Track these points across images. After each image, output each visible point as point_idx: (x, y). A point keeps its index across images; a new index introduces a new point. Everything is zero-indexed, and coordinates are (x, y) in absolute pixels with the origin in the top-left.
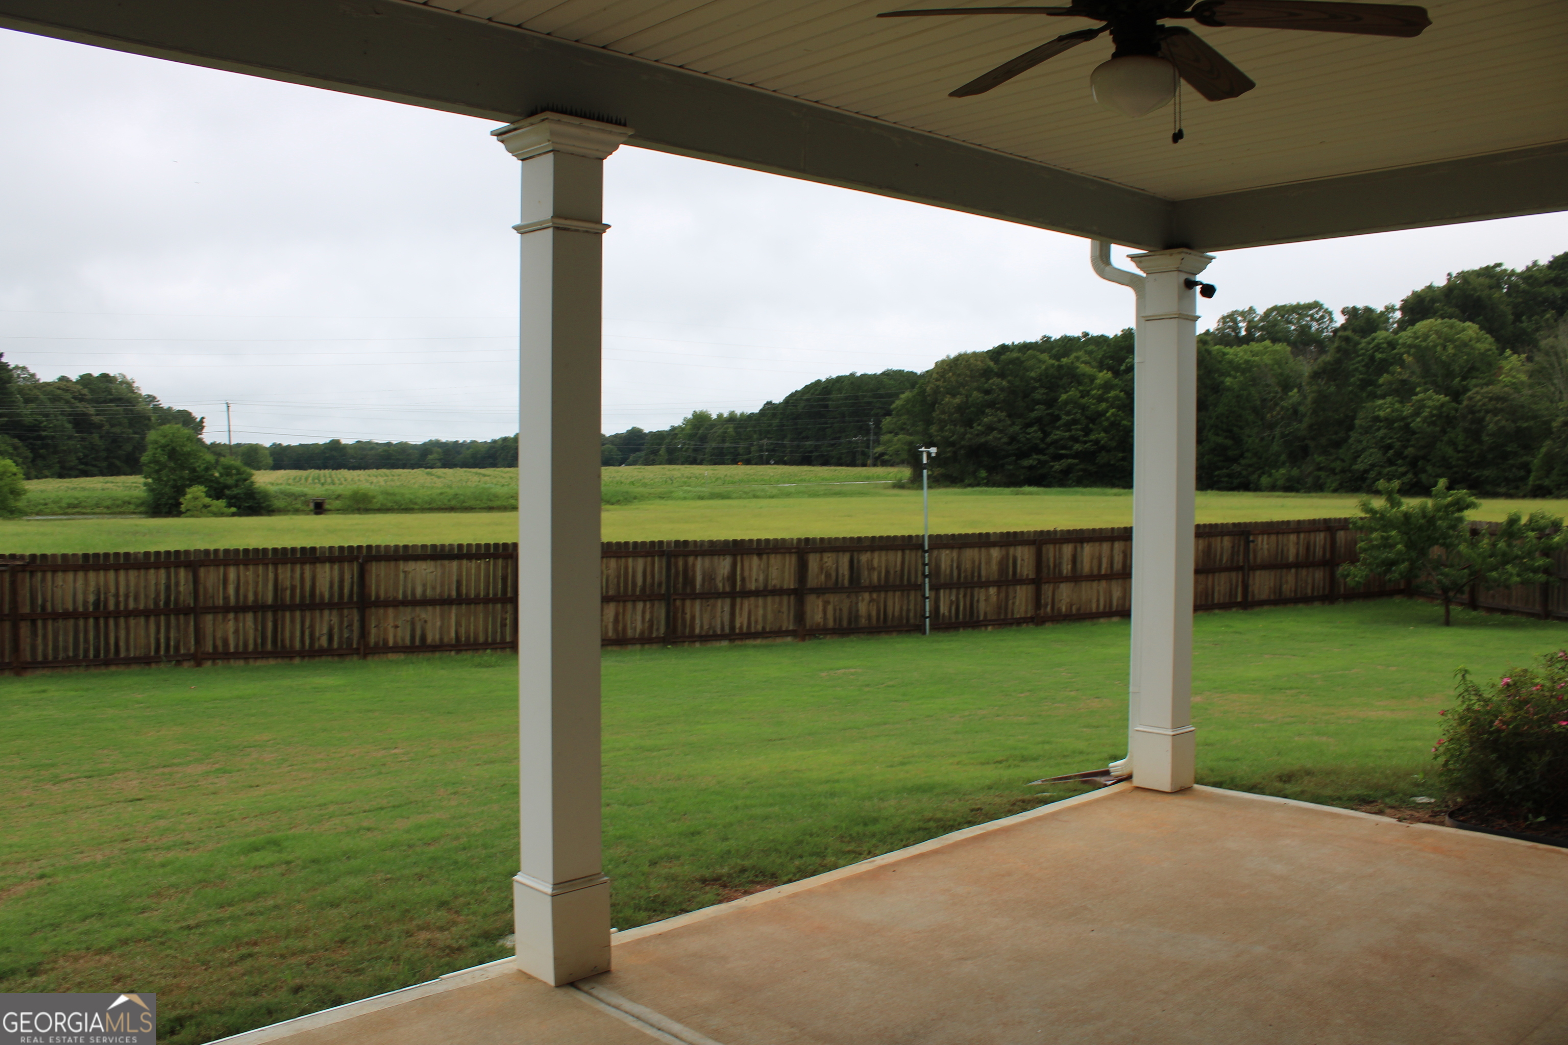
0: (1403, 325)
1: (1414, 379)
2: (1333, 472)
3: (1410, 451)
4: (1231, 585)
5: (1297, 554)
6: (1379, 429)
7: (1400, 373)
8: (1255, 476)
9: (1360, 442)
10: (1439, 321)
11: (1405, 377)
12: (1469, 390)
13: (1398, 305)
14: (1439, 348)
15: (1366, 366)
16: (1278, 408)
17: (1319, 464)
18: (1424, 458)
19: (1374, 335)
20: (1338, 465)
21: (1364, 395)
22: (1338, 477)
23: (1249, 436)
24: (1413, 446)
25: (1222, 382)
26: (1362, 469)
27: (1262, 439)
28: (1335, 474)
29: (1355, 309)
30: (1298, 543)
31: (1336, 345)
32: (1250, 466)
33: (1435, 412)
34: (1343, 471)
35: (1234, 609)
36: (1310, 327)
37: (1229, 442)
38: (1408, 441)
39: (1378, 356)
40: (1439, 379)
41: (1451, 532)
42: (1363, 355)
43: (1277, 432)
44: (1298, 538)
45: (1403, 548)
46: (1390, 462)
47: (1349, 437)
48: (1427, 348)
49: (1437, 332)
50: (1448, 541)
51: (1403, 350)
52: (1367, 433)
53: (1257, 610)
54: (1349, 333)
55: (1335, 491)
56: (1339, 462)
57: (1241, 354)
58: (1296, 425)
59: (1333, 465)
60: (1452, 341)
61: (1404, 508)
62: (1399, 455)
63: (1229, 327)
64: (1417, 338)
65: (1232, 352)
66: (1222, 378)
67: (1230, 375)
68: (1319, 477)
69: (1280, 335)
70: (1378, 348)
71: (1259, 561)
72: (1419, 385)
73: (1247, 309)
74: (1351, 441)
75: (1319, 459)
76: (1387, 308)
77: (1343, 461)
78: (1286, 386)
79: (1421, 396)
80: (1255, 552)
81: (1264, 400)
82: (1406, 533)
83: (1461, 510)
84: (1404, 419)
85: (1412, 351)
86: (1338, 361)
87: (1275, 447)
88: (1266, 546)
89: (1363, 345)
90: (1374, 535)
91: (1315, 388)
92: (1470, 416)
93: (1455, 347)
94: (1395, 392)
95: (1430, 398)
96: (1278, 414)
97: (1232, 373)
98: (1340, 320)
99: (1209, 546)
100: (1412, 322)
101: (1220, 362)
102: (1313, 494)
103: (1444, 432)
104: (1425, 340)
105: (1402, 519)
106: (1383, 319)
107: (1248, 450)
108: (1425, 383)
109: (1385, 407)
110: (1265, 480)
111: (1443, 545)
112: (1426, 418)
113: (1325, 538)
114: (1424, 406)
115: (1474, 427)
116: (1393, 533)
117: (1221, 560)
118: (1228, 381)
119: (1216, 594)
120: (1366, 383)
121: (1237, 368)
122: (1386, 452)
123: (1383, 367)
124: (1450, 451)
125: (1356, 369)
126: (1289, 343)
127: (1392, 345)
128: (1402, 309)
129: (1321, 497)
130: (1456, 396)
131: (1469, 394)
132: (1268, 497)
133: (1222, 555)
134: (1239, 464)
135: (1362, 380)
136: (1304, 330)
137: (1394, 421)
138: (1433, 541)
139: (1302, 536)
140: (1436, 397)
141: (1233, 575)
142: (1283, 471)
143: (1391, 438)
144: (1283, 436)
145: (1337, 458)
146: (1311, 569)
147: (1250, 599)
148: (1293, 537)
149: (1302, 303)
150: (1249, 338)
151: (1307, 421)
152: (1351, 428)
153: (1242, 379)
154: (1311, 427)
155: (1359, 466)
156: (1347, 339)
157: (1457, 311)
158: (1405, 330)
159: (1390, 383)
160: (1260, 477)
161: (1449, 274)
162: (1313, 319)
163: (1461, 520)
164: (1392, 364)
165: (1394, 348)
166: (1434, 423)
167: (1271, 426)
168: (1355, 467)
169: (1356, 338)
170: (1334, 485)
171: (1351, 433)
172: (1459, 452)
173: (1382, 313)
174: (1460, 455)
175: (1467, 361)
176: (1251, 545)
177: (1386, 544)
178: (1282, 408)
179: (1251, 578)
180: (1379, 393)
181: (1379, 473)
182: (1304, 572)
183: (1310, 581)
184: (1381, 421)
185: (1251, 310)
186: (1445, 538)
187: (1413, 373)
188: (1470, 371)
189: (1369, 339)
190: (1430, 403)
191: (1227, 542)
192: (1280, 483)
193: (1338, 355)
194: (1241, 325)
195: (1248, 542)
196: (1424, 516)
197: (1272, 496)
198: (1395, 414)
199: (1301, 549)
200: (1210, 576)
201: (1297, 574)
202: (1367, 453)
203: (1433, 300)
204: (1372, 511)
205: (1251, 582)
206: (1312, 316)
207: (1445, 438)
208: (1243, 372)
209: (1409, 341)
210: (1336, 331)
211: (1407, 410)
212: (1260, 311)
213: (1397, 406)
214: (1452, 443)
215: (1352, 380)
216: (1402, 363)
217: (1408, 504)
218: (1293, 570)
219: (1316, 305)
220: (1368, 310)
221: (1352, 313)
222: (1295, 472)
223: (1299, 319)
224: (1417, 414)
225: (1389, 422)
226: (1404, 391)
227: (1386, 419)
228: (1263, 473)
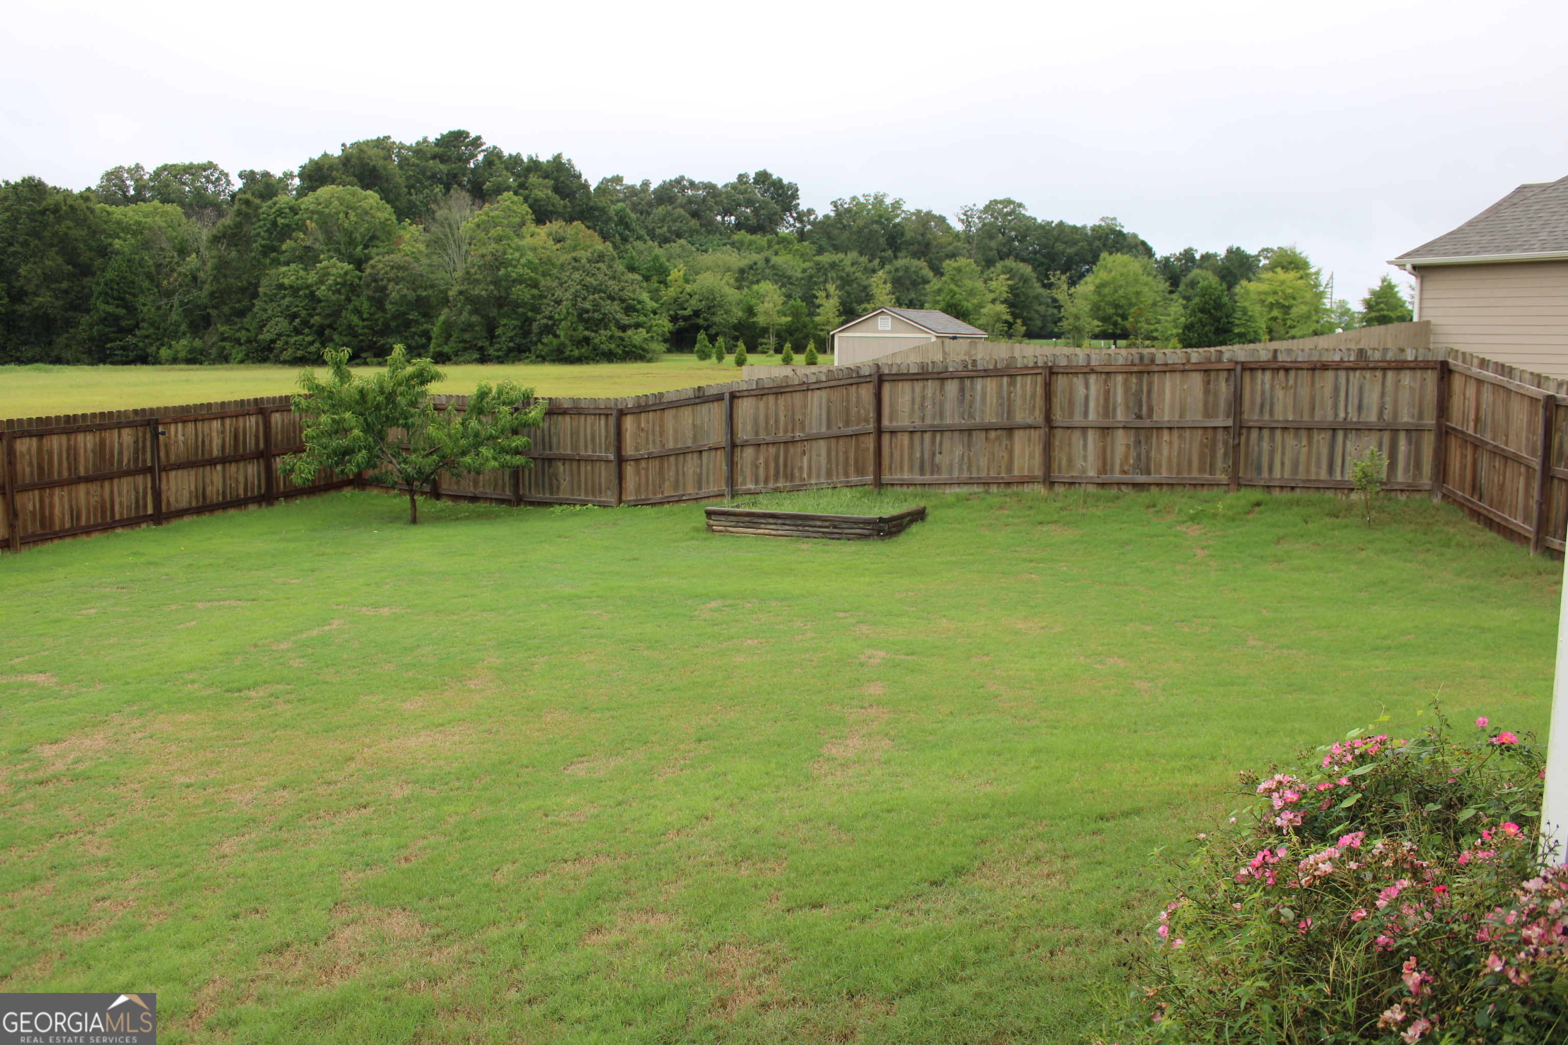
0: (302, 192)
1: (317, 246)
2: (238, 342)
3: (316, 320)
4: (137, 493)
5: (223, 447)
6: (284, 297)
7: (303, 240)
8: (154, 348)
9: (265, 310)
10: (341, 187)
11: (308, 244)
12: (371, 258)
13: (296, 171)
14: (341, 216)
15: (267, 231)
16: (175, 275)
17: (222, 334)
18: (330, 326)
19: (275, 199)
20: (243, 335)
21: (268, 261)
22: (244, 348)
23: (144, 305)
24: (319, 314)
25: (111, 245)
26: (268, 339)
27: (159, 308)
28: (241, 344)
29: (252, 173)
30: (223, 432)
31: (236, 207)
32: (147, 337)
33: (339, 280)
34: (249, 341)
35: (144, 526)
36: (206, 189)
37: (122, 311)
38: (314, 309)
39: (280, 221)
40: (342, 247)
41: (413, 410)
42: (265, 219)
43: (176, 300)
44: (223, 425)
45: (361, 434)
46: (297, 331)
47: (253, 305)
48: (329, 214)
49: (339, 199)
50: (410, 420)
51: (305, 216)
52: (272, 301)
53: (175, 523)
54: (248, 196)
55: (242, 362)
56: (243, 332)
57: (131, 214)
58: (196, 293)
59: (237, 335)
60: (354, 209)
61: (357, 383)
62: (305, 323)
63: (115, 185)
64: (320, 204)
65: (118, 212)
66: (110, 240)
67: (119, 238)
68: (224, 348)
69: (173, 196)
70: (280, 213)
71: (173, 458)
72: (322, 252)
73: (133, 166)
74: (255, 310)
75: (222, 328)
76: (285, 174)
77: (248, 330)
78: (183, 251)
79: (325, 263)
80: (167, 447)
81: (158, 266)
82: (362, 414)
83: (423, 383)
84: (308, 287)
85: (315, 217)
86: (239, 225)
87: (174, 317)
88: (181, 438)
89: (264, 209)
90: (323, 418)
91: (215, 253)
92: (373, 285)
93: (357, 215)
94: (300, 259)
95: (334, 266)
96: (176, 280)
97: (122, 234)
98: (237, 184)
99: (102, 443)
100: (314, 189)
101: (106, 222)
102: (219, 366)
103: (349, 300)
104: (327, 207)
105: (358, 397)
106: (282, 185)
107: (143, 320)
108: (329, 251)
109: (289, 274)
110: (164, 352)
111: (406, 426)
112: (331, 286)
113: (257, 424)
114: (329, 274)
115: (377, 295)
116: (348, 415)
117: (120, 461)
118: (117, 243)
119: (117, 508)
120: (268, 250)
121: (126, 229)
122: (293, 320)
123: (286, 232)
124: (355, 319)
125: (259, 234)
126: (182, 204)
127: (294, 210)
128: (301, 176)
129: (227, 369)
130: (359, 264)
131: (372, 262)
132: (169, 370)
133: (121, 453)
134: (134, 335)
135: (263, 246)
136: (199, 193)
137: (298, 290)
138: (391, 421)
139: (228, 422)
140: (339, 264)
141: (140, 479)
142: (184, 342)
143: (297, 306)
144: (182, 304)
145: (242, 328)
146: (241, 464)
147: (164, 509)
148: (216, 425)
149: (196, 163)
150: (139, 198)
151: (207, 288)
152: (255, 295)
153: (133, 241)
154: (212, 295)
155: (265, 336)
156: (247, 202)
157: (356, 180)
158: (306, 195)
159: (294, 250)
160: (158, 349)
161: (343, 145)
162: (208, 181)
163: (424, 394)
164: (294, 230)
165: (297, 214)
166: (338, 291)
167: (169, 294)
168: (261, 337)
169: (257, 201)
170: (240, 356)
171: (255, 302)
172: (364, 320)
173: (281, 180)
174: (366, 323)
175: (368, 230)
176: (161, 437)
177: (339, 429)
178: (180, 274)
179: (164, 482)
180: (282, 259)
181: (287, 343)
182: (233, 468)
183: (241, 479)
184: (285, 289)
185: (138, 167)
186: (406, 418)
187: (316, 240)
188: (371, 240)
189: (270, 203)
190: (334, 271)
191: (127, 436)
192: (182, 355)
193: (238, 219)
194: (128, 182)
195: (156, 435)
196: (382, 392)
197: (174, 370)
198: (299, 282)
199: (227, 440)
200: (107, 485)
201: (224, 470)
202: (273, 322)
203: (331, 168)
204: (320, 389)
205: (164, 486)
206: (207, 178)
207: (351, 307)
208: (134, 234)
209: (312, 207)
210: (233, 196)
211: (312, 277)
212: (150, 168)
213: (302, 273)
214: (357, 311)
215: (254, 245)
216: (302, 227)
217: (360, 378)
218: (219, 467)
219: (211, 166)
220: (266, 175)
221: (249, 177)
222: (198, 343)
223: (193, 181)
224: (322, 282)
225: (294, 290)
226: (308, 257)
227: (291, 287)
228: (163, 345)
